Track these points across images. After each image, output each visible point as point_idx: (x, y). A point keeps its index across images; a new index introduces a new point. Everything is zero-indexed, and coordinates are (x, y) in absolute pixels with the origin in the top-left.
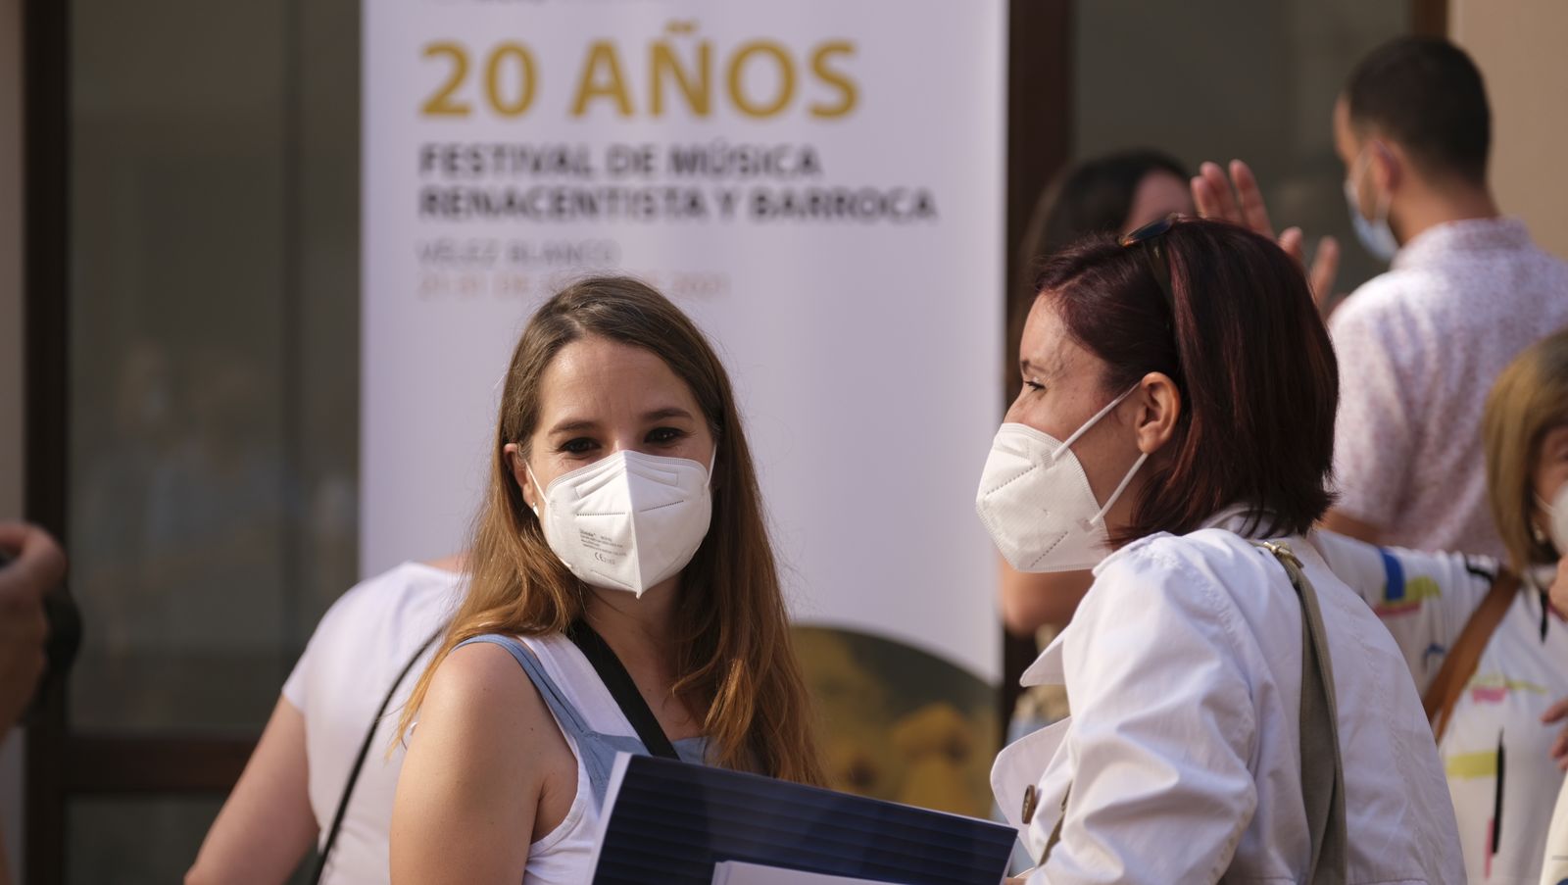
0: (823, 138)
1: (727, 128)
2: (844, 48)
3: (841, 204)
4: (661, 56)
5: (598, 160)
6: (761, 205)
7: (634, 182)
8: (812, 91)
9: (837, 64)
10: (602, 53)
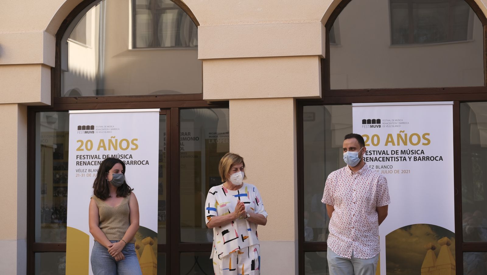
0: (424, 148)
1: (410, 147)
2: (428, 134)
3: (428, 158)
4: (399, 136)
5: (389, 152)
6: (415, 159)
7: (395, 156)
8: (423, 141)
9: (426, 136)
10: (390, 135)
